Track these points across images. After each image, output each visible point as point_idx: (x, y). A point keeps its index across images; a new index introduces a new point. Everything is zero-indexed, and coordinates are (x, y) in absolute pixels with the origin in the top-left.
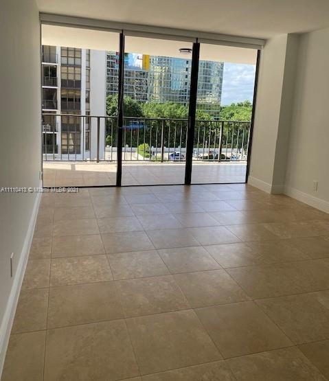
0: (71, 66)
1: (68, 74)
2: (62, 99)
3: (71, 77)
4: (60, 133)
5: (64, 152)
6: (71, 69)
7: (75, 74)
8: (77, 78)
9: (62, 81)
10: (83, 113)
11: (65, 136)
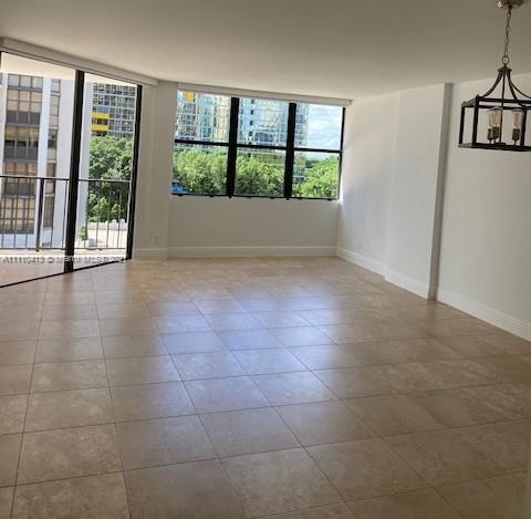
0: (25, 89)
1: (19, 101)
2: (7, 142)
3: (24, 108)
6: (25, 96)
7: (31, 102)
8: (35, 109)
9: (9, 112)
10: (42, 172)
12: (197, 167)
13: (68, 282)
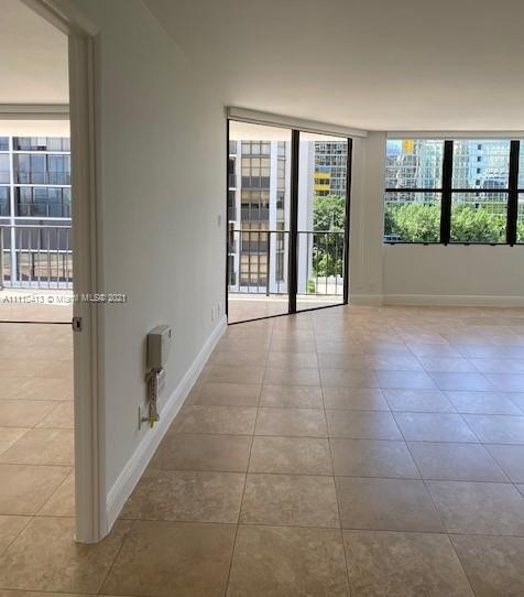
0: (256, 156)
1: (251, 168)
2: (243, 205)
3: (255, 173)
4: (238, 254)
5: (243, 284)
6: (256, 162)
7: (261, 168)
8: (264, 174)
9: (243, 179)
10: (272, 226)
11: (245, 260)
12: (419, 221)
13: (292, 321)
